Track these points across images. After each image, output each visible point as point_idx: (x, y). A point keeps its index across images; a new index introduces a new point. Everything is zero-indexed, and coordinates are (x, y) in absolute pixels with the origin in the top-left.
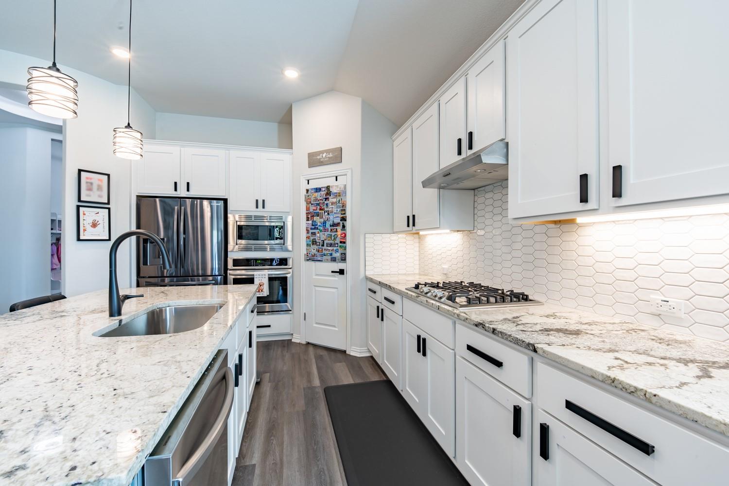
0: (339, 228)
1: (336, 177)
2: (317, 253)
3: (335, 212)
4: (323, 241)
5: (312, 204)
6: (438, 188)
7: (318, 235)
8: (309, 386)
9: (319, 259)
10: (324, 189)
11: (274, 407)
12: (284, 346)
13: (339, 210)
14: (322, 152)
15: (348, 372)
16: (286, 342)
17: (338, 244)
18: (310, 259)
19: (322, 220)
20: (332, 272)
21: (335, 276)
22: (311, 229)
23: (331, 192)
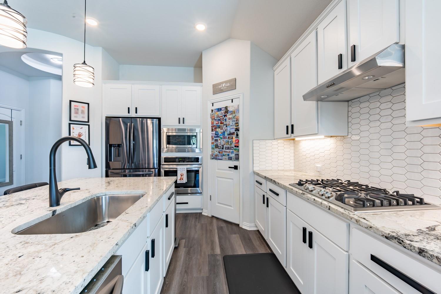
0: (234, 136)
1: (232, 100)
2: (218, 154)
3: (231, 124)
4: (223, 145)
5: (215, 120)
6: (316, 101)
7: (219, 141)
8: (212, 253)
9: (220, 158)
10: (223, 109)
11: (186, 270)
12: (197, 218)
13: (234, 123)
14: (222, 83)
15: (241, 242)
16: (198, 215)
17: (233, 147)
18: (214, 158)
19: (222, 131)
20: (229, 167)
21: (230, 170)
22: (215, 137)
23: (228, 110)
